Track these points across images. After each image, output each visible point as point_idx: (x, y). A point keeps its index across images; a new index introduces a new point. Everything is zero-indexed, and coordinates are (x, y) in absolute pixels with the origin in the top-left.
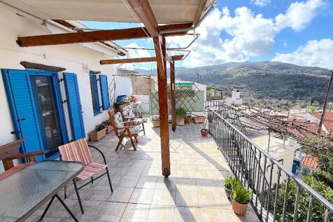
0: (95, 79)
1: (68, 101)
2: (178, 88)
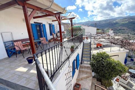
0: (51, 26)
1: (43, 31)
2: (76, 28)
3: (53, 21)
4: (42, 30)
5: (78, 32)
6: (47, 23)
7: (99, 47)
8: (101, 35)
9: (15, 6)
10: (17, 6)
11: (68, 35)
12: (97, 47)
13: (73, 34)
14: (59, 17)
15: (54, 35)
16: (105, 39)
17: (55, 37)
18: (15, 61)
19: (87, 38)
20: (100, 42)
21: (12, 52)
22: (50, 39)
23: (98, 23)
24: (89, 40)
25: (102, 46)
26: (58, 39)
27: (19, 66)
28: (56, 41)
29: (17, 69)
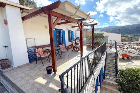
0: (70, 32)
2: (97, 35)
3: (72, 27)
4: (62, 37)
5: (100, 40)
6: (67, 29)
7: (126, 58)
8: (129, 44)
9: (41, 15)
10: (44, 14)
11: (88, 42)
12: (123, 58)
13: (94, 41)
14: (81, 24)
15: (73, 42)
16: (135, 49)
17: (74, 44)
18: (35, 68)
19: (110, 47)
20: (128, 53)
21: (33, 58)
22: (68, 46)
23: (121, 28)
24: (114, 50)
25: (130, 58)
26: (77, 46)
27: (38, 75)
28: (74, 49)
29: (36, 79)
